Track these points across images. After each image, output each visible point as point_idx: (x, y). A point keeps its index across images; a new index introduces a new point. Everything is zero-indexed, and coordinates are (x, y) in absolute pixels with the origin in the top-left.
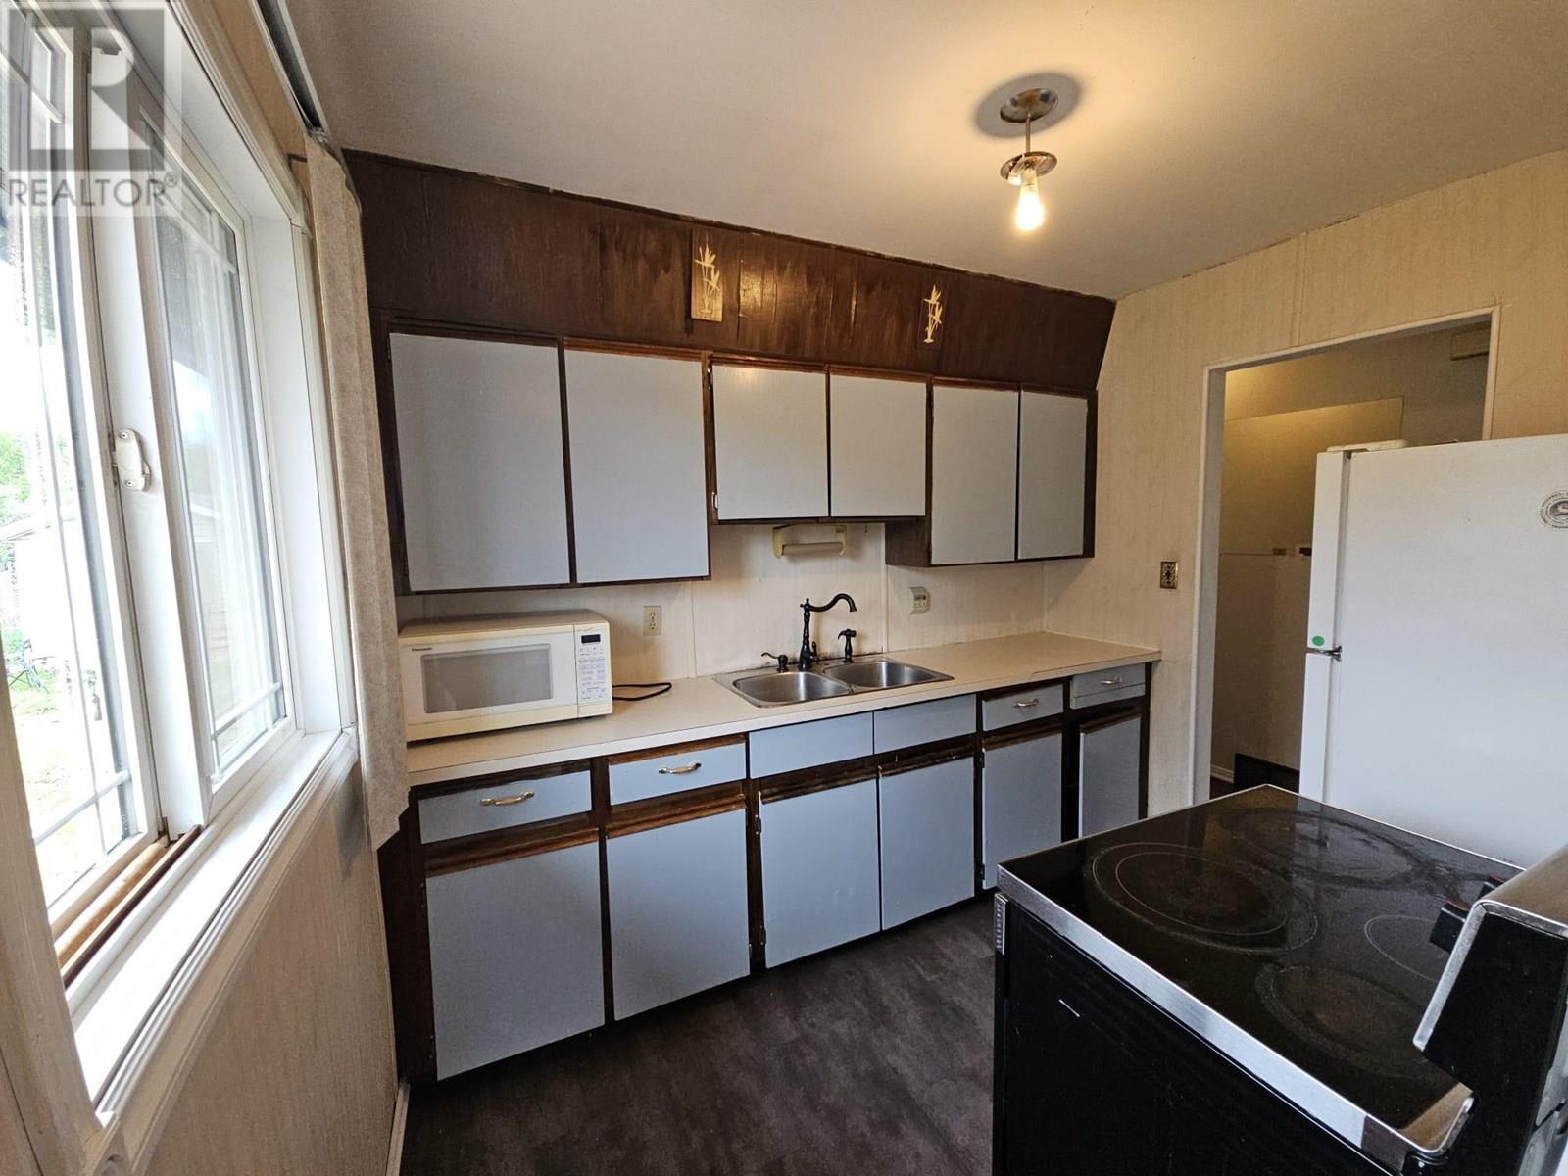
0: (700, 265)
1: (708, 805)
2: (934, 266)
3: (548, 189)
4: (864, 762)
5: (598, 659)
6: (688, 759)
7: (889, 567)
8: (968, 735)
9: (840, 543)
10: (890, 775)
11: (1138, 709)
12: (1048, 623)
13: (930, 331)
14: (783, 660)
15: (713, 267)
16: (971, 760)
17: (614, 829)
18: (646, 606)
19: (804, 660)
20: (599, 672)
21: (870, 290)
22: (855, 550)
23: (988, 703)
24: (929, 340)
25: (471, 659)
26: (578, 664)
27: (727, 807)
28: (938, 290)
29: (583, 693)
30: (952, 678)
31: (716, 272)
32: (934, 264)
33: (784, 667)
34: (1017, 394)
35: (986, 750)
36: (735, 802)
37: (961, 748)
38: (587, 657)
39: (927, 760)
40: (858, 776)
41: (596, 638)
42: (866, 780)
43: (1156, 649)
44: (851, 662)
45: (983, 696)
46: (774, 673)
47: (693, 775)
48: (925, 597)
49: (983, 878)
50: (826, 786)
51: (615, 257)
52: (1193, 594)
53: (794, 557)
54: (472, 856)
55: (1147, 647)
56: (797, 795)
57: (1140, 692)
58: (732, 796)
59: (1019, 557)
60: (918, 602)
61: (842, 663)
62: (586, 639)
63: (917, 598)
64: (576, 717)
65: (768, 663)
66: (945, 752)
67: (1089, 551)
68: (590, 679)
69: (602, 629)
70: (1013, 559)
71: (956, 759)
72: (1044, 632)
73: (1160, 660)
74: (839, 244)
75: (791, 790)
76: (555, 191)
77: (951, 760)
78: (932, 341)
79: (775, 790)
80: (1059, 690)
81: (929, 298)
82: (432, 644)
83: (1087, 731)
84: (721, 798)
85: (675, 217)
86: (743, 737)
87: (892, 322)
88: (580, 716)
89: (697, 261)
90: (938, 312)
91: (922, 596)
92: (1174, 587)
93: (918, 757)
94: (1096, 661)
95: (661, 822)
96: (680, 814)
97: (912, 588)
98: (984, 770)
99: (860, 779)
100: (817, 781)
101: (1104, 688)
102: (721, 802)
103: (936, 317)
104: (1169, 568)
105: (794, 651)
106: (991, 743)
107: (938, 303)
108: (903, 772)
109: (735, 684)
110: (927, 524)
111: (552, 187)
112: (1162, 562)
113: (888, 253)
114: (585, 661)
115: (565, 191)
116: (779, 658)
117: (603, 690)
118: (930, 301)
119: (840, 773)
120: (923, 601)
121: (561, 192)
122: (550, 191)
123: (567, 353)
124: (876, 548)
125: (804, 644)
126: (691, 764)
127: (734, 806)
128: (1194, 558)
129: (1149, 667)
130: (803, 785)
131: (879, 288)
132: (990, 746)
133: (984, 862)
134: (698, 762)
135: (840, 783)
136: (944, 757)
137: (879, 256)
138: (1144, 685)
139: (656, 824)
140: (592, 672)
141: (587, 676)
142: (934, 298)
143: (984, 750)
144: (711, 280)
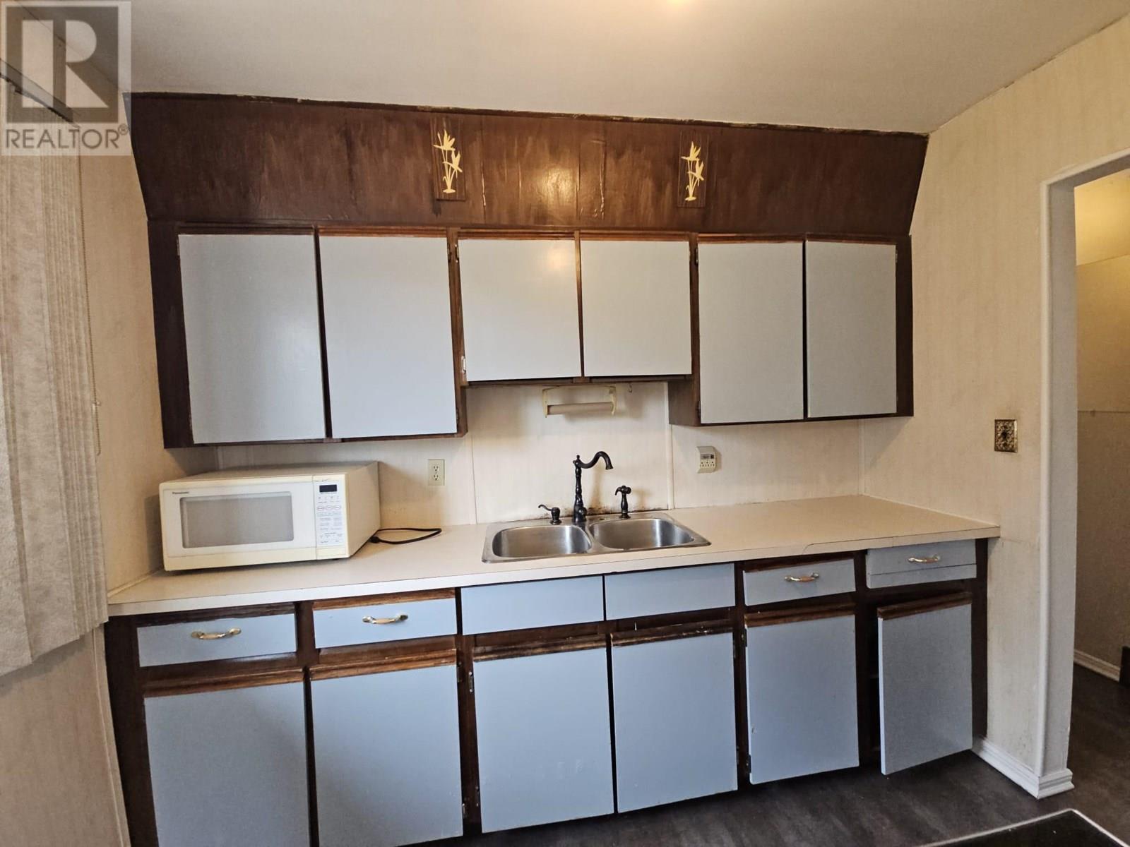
0: (440, 150)
1: (414, 658)
2: (691, 123)
3: (297, 99)
4: (596, 628)
5: (335, 507)
6: (396, 610)
7: (673, 426)
8: (727, 608)
9: (611, 403)
10: (624, 645)
11: (968, 593)
12: (866, 486)
13: (691, 189)
14: (556, 512)
15: (453, 150)
16: (729, 637)
17: (318, 672)
18: (430, 460)
19: (577, 515)
20: (336, 519)
21: (619, 155)
22: (635, 409)
23: (748, 574)
24: (691, 198)
25: (228, 503)
26: (316, 511)
27: (437, 662)
28: (697, 146)
29: (321, 536)
30: (709, 544)
31: (456, 156)
32: (690, 121)
33: (557, 519)
34: (800, 245)
35: (748, 627)
36: (446, 657)
37: (718, 622)
38: (324, 505)
39: (670, 633)
40: (584, 642)
41: (332, 488)
42: (594, 648)
43: (992, 524)
44: (627, 517)
45: (741, 567)
46: (547, 525)
47: (400, 626)
48: (712, 457)
49: (750, 771)
50: (547, 650)
51: (362, 151)
52: (1039, 460)
53: (571, 416)
54: (184, 683)
55: (980, 522)
56: (512, 657)
57: (971, 573)
58: (444, 650)
59: (809, 416)
60: (705, 461)
61: (617, 518)
62: (324, 489)
63: (705, 457)
64: (315, 559)
65: (541, 515)
66: (692, 625)
67: (905, 407)
68: (328, 524)
69: (338, 479)
70: (801, 417)
71: (708, 634)
72: (862, 495)
73: (999, 537)
74: (581, 112)
75: (504, 651)
76: (303, 100)
77: (703, 634)
78: (694, 198)
79: (488, 649)
80: (849, 565)
81: (688, 155)
82: (188, 489)
83: (886, 616)
84: (432, 651)
85: (414, 109)
86: (457, 592)
87: (648, 184)
88: (319, 559)
89: (437, 146)
90: (699, 169)
91: (710, 456)
92: (1012, 451)
93: (659, 628)
94: (906, 533)
95: (367, 669)
96: (385, 664)
97: (698, 447)
98: (747, 648)
99: (587, 645)
100: (537, 644)
101: (914, 567)
102: (429, 656)
103: (698, 173)
104: (1005, 427)
105: (566, 503)
106: (756, 620)
107: (698, 160)
108: (639, 643)
109: (498, 534)
110: (695, 382)
111: (300, 98)
112: (996, 421)
113: (636, 115)
114: (323, 508)
115: (311, 99)
116: (552, 510)
117: (340, 535)
118: (688, 159)
119: (565, 638)
120: (710, 461)
121: (308, 100)
122: (299, 101)
123: (321, 238)
124: (659, 407)
125: (577, 499)
126: (398, 616)
127: (444, 661)
128: (1039, 415)
129: (982, 546)
130: (519, 646)
131: (629, 152)
132: (755, 622)
133: (750, 753)
134: (404, 614)
135: (562, 648)
136: (694, 630)
137: (626, 120)
138: (975, 566)
139: (361, 671)
140: (329, 519)
141: (325, 522)
142: (694, 154)
143: (746, 626)
144: (451, 162)
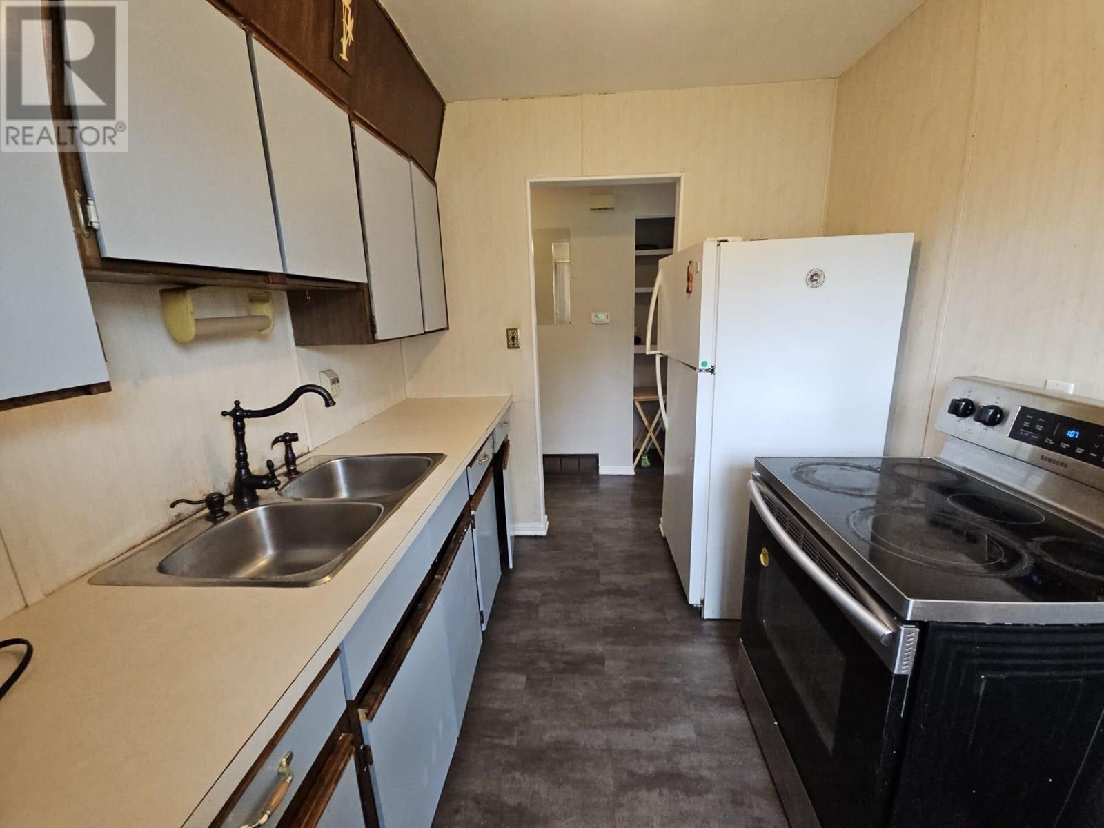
7: (299, 348)
9: (264, 316)
14: (218, 500)
23: (470, 468)
33: (221, 510)
34: (408, 163)
39: (456, 545)
43: (509, 395)
44: (298, 472)
48: (338, 381)
52: (532, 350)
55: (502, 395)
59: (426, 329)
60: (334, 386)
63: (333, 382)
65: (179, 515)
66: (460, 529)
70: (423, 332)
71: (467, 530)
73: (513, 402)
91: (336, 379)
92: (518, 347)
93: (451, 546)
97: (322, 372)
104: (513, 333)
106: (475, 503)
109: (161, 569)
110: (365, 293)
112: (507, 330)
116: (206, 501)
120: (337, 385)
125: (239, 468)
128: (531, 324)
132: (476, 506)
143: (473, 512)
